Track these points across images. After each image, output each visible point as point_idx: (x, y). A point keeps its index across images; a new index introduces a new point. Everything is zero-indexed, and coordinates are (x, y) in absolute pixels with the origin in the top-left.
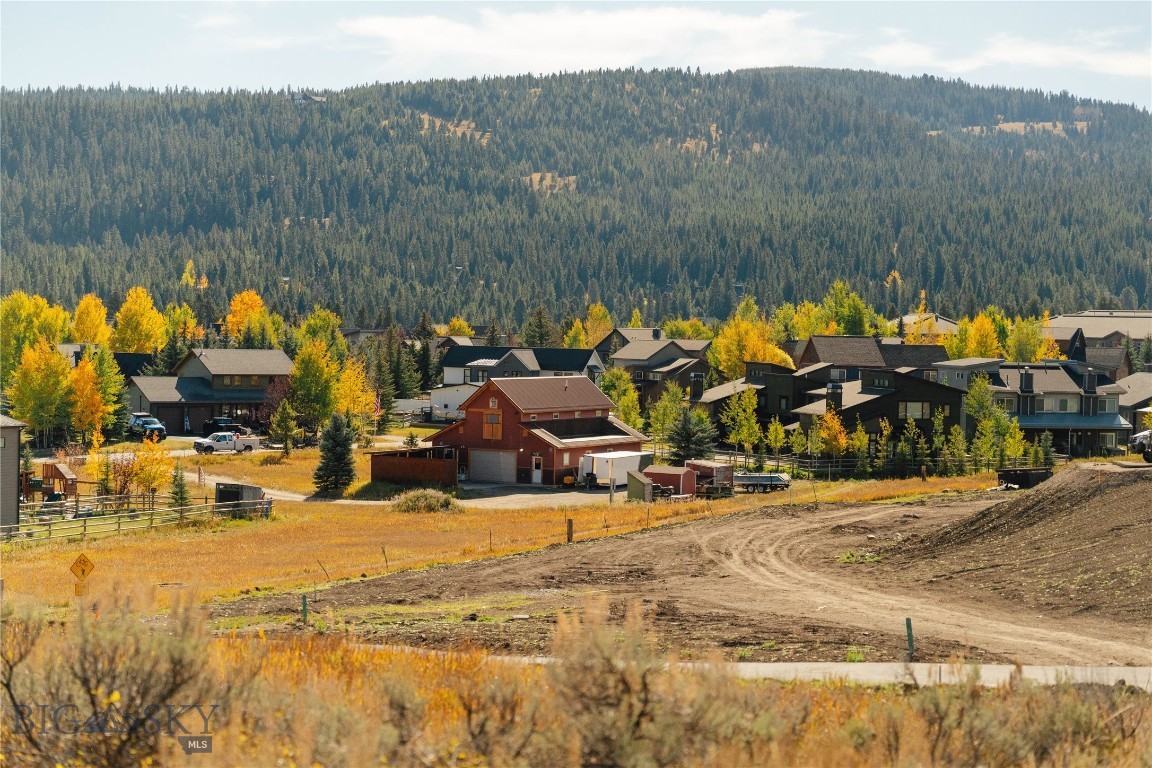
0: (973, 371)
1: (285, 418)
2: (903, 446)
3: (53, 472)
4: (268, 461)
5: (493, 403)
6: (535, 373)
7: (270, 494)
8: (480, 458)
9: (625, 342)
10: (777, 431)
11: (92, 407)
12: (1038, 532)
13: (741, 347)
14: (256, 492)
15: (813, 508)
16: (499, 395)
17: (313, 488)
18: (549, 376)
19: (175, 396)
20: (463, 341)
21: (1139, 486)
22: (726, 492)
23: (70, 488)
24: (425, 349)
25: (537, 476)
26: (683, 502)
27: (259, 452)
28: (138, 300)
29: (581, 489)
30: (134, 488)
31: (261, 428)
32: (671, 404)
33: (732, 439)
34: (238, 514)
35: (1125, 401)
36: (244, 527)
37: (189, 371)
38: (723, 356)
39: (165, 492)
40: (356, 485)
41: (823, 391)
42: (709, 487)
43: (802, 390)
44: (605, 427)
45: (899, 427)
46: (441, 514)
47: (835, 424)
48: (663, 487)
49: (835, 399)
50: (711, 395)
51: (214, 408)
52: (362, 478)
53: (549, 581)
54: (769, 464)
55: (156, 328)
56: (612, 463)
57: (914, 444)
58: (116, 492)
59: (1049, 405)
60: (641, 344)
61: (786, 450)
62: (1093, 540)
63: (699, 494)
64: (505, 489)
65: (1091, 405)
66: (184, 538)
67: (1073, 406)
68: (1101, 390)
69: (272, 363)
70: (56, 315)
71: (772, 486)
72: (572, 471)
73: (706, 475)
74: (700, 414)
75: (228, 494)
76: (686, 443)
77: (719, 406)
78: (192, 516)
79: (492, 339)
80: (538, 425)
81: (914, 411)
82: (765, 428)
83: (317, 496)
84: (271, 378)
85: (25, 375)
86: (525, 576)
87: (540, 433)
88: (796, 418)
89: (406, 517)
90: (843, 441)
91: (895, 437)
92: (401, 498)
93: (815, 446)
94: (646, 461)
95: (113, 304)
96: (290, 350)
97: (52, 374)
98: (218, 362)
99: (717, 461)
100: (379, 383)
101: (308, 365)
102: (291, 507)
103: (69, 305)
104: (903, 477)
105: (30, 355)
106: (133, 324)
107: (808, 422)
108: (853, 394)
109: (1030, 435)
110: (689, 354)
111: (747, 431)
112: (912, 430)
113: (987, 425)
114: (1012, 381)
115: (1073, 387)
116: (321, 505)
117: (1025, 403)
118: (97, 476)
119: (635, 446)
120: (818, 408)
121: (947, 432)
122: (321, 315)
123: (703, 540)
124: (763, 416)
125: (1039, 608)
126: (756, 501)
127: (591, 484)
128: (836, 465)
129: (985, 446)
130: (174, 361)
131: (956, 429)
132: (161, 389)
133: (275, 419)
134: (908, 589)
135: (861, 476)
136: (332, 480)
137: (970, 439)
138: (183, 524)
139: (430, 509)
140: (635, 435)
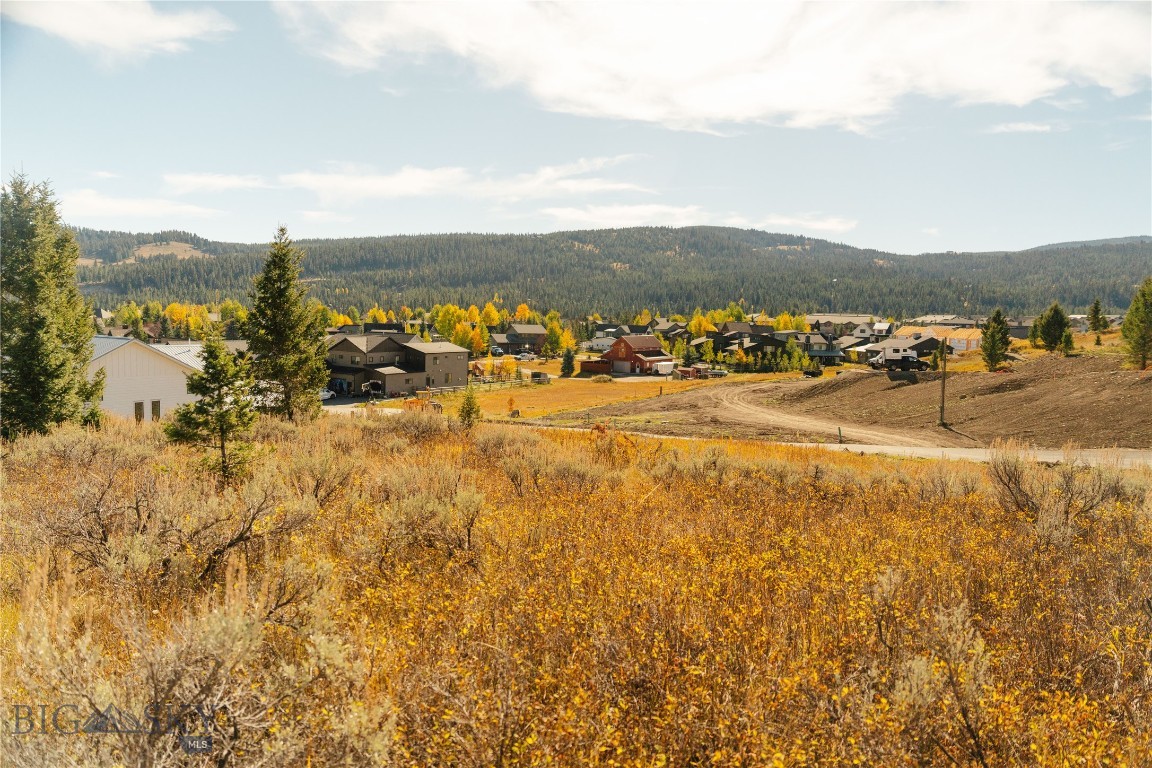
0: (788, 335)
1: (546, 349)
2: (766, 362)
3: (476, 367)
4: (541, 364)
5: (623, 345)
6: (628, 334)
7: (549, 376)
8: (618, 364)
9: (658, 324)
10: (720, 355)
11: (479, 344)
12: (839, 394)
13: (700, 325)
14: (545, 375)
15: (743, 383)
16: (625, 342)
17: (560, 373)
18: (633, 335)
19: (506, 341)
20: (600, 322)
21: (875, 378)
22: (706, 377)
23: (482, 373)
24: (587, 325)
25: (638, 370)
26: (692, 381)
27: (536, 361)
28: (490, 308)
29: (653, 375)
30: (504, 373)
31: (538, 353)
32: (680, 345)
33: (704, 358)
34: (539, 383)
35: (842, 346)
36: (542, 387)
37: (510, 332)
38: (693, 329)
39: (513, 375)
40: (575, 373)
41: (737, 341)
42: (700, 375)
43: (728, 342)
44: (660, 353)
45: (765, 355)
46: (609, 384)
47: (742, 353)
48: (685, 375)
49: (741, 344)
50: (694, 342)
51: (519, 345)
52: (577, 370)
53: (663, 409)
54: (717, 367)
55: (496, 317)
56: (664, 366)
57: (770, 361)
58: (498, 375)
59: (816, 348)
60: (664, 324)
61: (724, 362)
62: (862, 397)
63: (696, 377)
64: (627, 375)
65: (830, 347)
66: (524, 391)
67: (824, 348)
68: (834, 342)
69: (538, 329)
70: (462, 312)
71: (721, 375)
72: (650, 369)
73: (698, 371)
74: (692, 349)
75: (535, 375)
76: (689, 361)
77: (698, 347)
78: (524, 383)
79: (610, 322)
80: (638, 352)
81: (769, 349)
82: (716, 355)
83: (562, 376)
84: (539, 335)
85: (457, 333)
86: (654, 407)
87: (639, 355)
88: (727, 351)
89: (598, 384)
90: (745, 359)
91: (763, 358)
92: (593, 378)
93: (734, 360)
94: (676, 366)
95: (481, 309)
96: (545, 326)
97: (466, 333)
98: (521, 329)
99: (700, 366)
100: (575, 337)
101: (552, 330)
102: (555, 380)
103: (466, 309)
104: (766, 372)
105: (458, 326)
106: (488, 315)
107: (732, 353)
108: (747, 343)
109: (812, 358)
110: (682, 327)
111: (709, 356)
112: (769, 356)
113: (796, 354)
114: (803, 339)
115: (824, 341)
116: (565, 379)
117: (807, 346)
118: (490, 369)
119: (670, 360)
120: (735, 347)
121: (782, 357)
122: (552, 313)
123: (711, 394)
124: (715, 350)
125: (855, 422)
126: (718, 380)
127: (657, 374)
128: (742, 368)
129: (795, 361)
130: (503, 328)
131: (785, 355)
132: (502, 338)
133: (543, 349)
134: (799, 414)
135: (751, 372)
136: (567, 370)
137: (790, 359)
138: (521, 386)
139: (605, 382)
140: (670, 356)
